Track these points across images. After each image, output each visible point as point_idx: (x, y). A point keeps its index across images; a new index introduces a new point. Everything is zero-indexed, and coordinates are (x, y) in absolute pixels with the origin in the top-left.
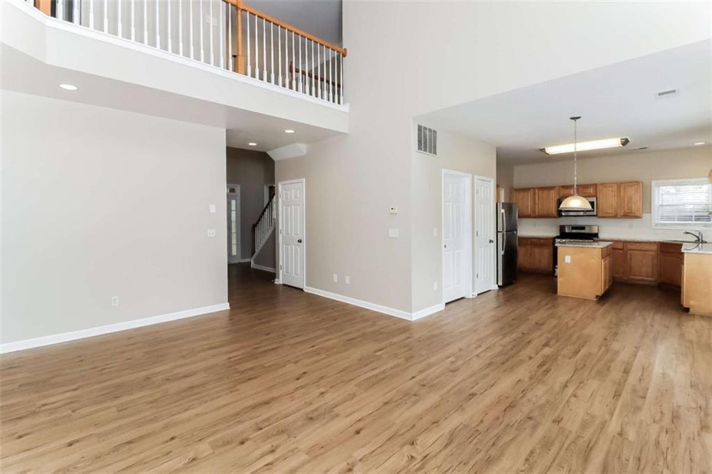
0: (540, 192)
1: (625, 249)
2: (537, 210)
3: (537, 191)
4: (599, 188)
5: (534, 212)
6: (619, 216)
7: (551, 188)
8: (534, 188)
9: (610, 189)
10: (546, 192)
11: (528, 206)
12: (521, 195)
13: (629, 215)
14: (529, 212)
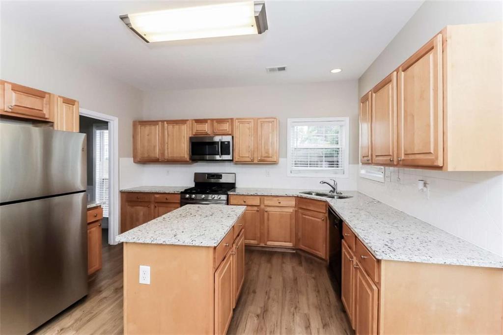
0: (171, 127)
1: (262, 206)
2: (166, 152)
3: (166, 125)
4: (236, 123)
5: (163, 154)
6: (256, 161)
7: (184, 122)
8: (163, 121)
9: (247, 125)
10: (177, 127)
11: (155, 147)
12: (147, 129)
13: (266, 161)
14: (157, 154)
